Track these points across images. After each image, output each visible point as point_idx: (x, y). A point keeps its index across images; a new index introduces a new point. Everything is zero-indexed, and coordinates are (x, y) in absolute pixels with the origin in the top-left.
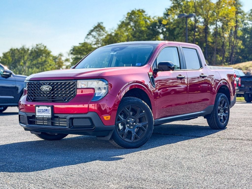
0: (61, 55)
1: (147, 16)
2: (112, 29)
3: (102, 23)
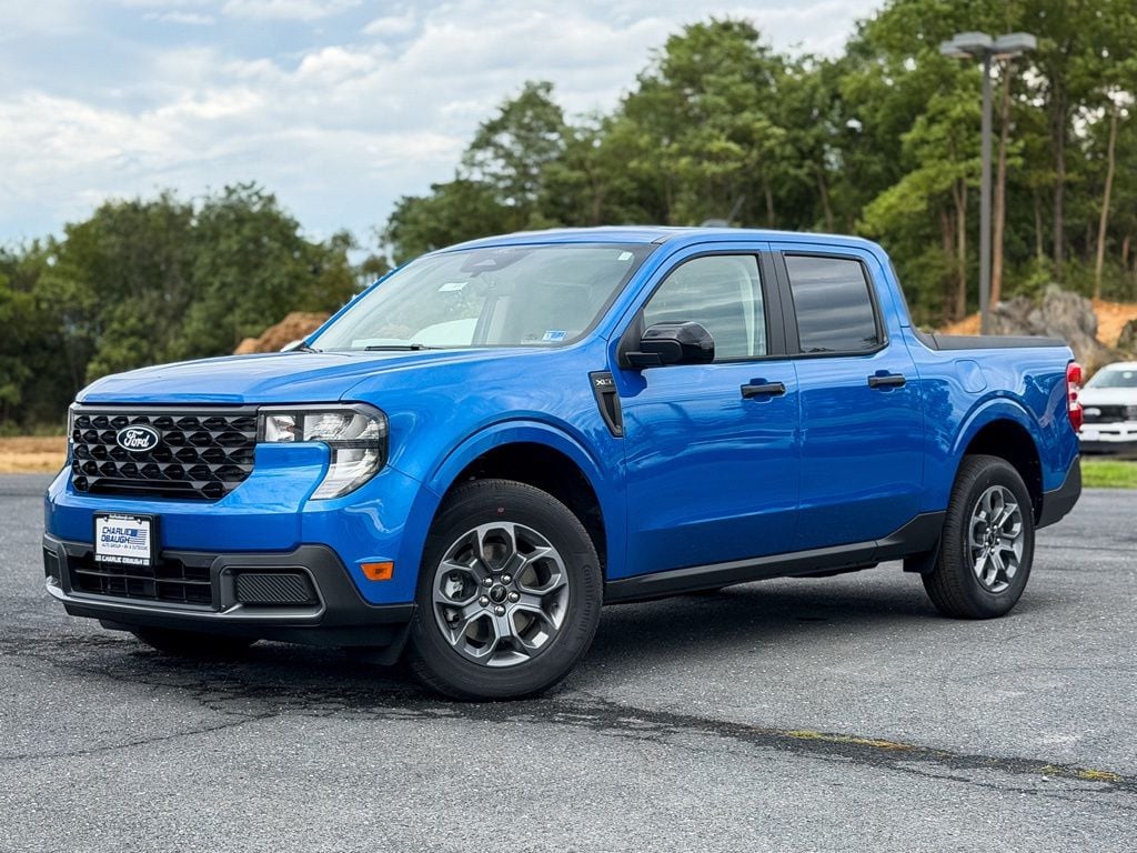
0: (344, 240)
1: (768, 54)
2: (595, 119)
3: (548, 87)
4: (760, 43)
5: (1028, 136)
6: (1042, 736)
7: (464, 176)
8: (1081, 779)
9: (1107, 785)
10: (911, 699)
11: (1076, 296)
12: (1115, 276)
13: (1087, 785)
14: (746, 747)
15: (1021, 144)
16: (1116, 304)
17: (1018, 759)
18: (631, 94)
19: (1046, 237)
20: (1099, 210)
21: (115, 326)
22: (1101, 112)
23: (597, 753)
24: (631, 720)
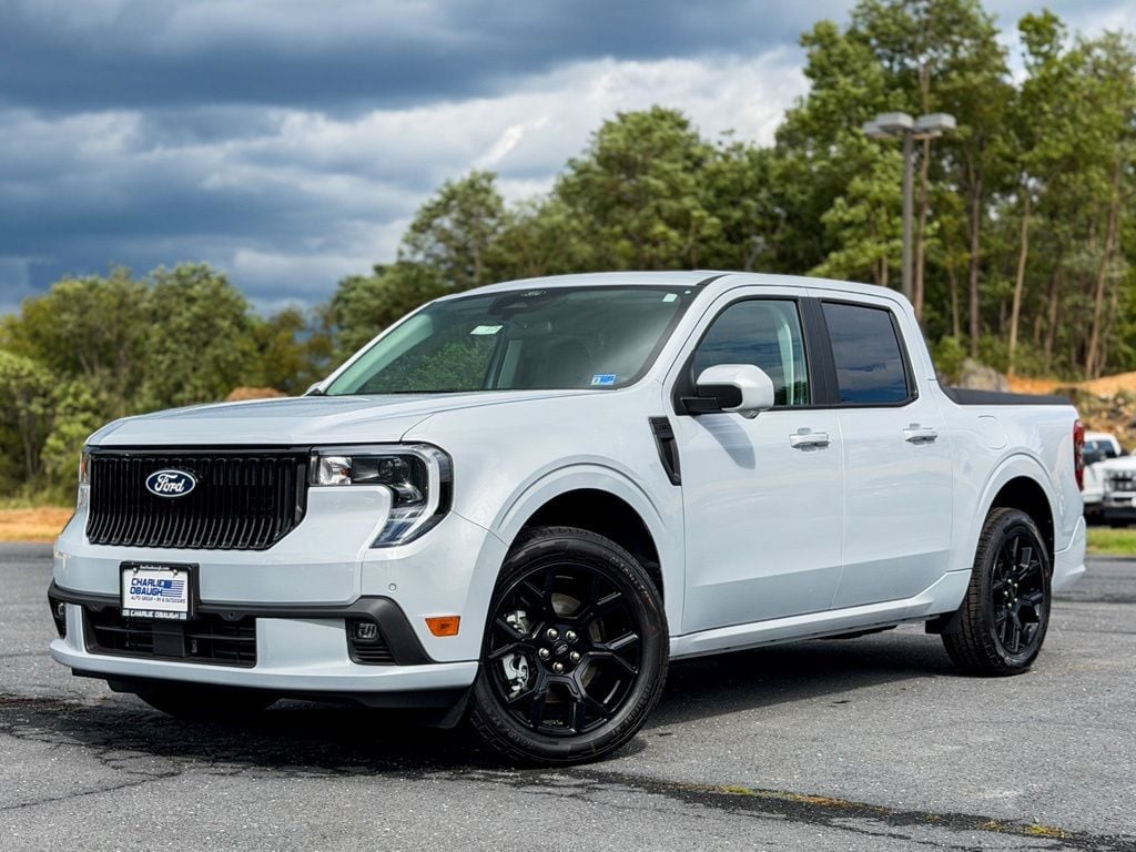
4: (689, 131)
5: (944, 218)
6: (984, 791)
7: (407, 257)
8: (1028, 835)
9: (1055, 842)
10: (845, 753)
11: (992, 372)
12: (1027, 354)
13: (1034, 842)
14: (674, 804)
15: (936, 225)
16: (1029, 381)
17: (960, 814)
18: (565, 180)
19: (961, 316)
20: (1012, 290)
21: (70, 400)
22: (1013, 199)
23: (516, 812)
24: (555, 777)
